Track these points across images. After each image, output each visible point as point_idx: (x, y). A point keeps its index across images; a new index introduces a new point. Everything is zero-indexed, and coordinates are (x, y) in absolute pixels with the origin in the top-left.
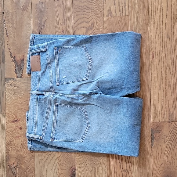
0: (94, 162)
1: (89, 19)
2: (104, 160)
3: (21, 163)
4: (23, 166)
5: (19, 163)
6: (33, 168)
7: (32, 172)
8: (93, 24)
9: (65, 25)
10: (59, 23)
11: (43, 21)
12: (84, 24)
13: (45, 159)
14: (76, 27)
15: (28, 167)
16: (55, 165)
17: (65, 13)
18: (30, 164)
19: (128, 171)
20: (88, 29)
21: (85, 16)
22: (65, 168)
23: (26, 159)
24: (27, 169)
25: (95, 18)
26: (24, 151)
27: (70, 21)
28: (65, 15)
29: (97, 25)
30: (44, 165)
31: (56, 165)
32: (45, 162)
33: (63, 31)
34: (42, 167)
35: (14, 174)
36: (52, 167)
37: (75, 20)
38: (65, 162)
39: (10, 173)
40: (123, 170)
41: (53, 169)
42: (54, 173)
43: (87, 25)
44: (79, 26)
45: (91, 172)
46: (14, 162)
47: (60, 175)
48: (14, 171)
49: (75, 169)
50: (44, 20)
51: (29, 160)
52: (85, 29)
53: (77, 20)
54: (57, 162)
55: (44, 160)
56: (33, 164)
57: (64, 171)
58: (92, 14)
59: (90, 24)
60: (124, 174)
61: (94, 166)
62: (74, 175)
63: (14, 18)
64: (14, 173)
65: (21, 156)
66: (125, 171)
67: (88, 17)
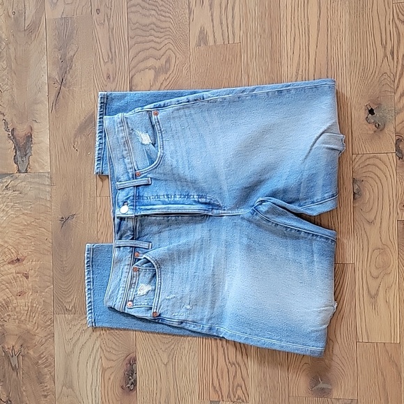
0: (173, 346)
1: (161, 52)
2: (191, 342)
3: (28, 347)
4: (31, 352)
5: (25, 345)
6: (52, 356)
7: (51, 365)
8: (168, 61)
9: (112, 63)
10: (101, 59)
11: (68, 56)
12: (151, 62)
13: (76, 338)
14: (134, 67)
15: (42, 354)
16: (95, 351)
17: (112, 40)
18: (46, 348)
19: (238, 364)
20: (158, 72)
21: (152, 44)
22: (114, 358)
23: (37, 338)
24: (40, 358)
25: (173, 48)
26: (34, 322)
27: (123, 55)
28: (112, 42)
29: (177, 62)
30: (72, 351)
31: (97, 351)
32: (74, 345)
33: (109, 77)
34: (68, 356)
35: (14, 369)
36: (89, 355)
37: (132, 53)
38: (114, 346)
39: (6, 366)
40: (230, 362)
41: (91, 359)
42: (93, 366)
43: (158, 64)
44: (142, 66)
45: (166, 365)
46: (14, 344)
47: (104, 370)
48: (14, 361)
49: (135, 360)
50: (72, 53)
51: (44, 340)
52: (152, 72)
53: (138, 54)
54: (98, 344)
55: (74, 341)
56: (52, 348)
57: (113, 364)
58: (166, 42)
59: (163, 60)
60: (232, 369)
61: (172, 354)
62: (133, 371)
63: (12, 50)
64: (13, 366)
65: (28, 332)
66: (234, 364)
67: (158, 47)
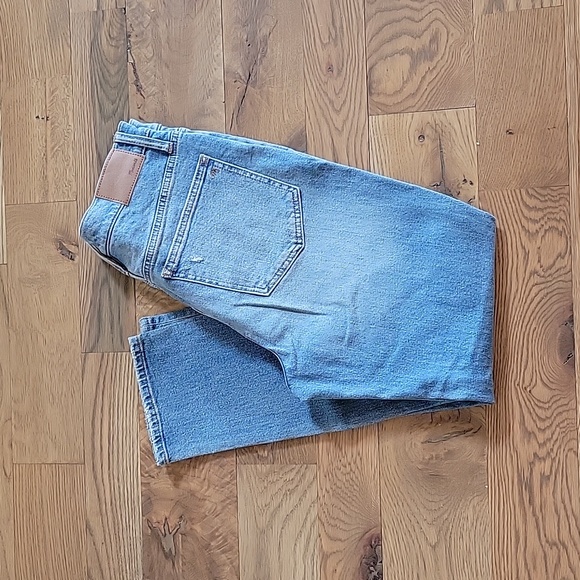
0: (446, 516)
1: (423, 25)
2: (478, 508)
3: (191, 520)
4: (197, 528)
5: (186, 517)
6: (233, 534)
7: (231, 547)
8: (434, 39)
9: (336, 45)
10: (317, 40)
11: (260, 35)
12: (405, 42)
13: (275, 504)
14: (375, 51)
15: (217, 530)
16: (308, 525)
17: (336, 7)
18: (223, 521)
19: (563, 545)
20: (417, 58)
21: (407, 12)
22: (342, 535)
23: (208, 504)
24: (213, 537)
25: (443, 18)
26: (202, 477)
27: (355, 33)
28: (336, 10)
29: (450, 41)
30: (270, 525)
31: (313, 525)
32: (273, 516)
33: (330, 69)
34: (262, 533)
35: (168, 556)
36: (298, 531)
37: (372, 26)
38: (342, 517)
39: (155, 552)
40: (547, 541)
41: (303, 540)
42: (306, 549)
43: (416, 45)
44: (388, 48)
45: (434, 547)
46: (167, 515)
47: (325, 557)
48: (168, 544)
49: (379, 539)
50: (265, 31)
51: (219, 508)
52: (406, 60)
53: (380, 29)
54: (314, 513)
55: (272, 509)
56: (233, 520)
57: (339, 546)
58: (432, 7)
59: (426, 38)
60: (552, 554)
61: (445, 528)
62: (376, 558)
63: (162, 27)
64: (167, 550)
65: (192, 494)
66: (555, 544)
67: (417, 16)
